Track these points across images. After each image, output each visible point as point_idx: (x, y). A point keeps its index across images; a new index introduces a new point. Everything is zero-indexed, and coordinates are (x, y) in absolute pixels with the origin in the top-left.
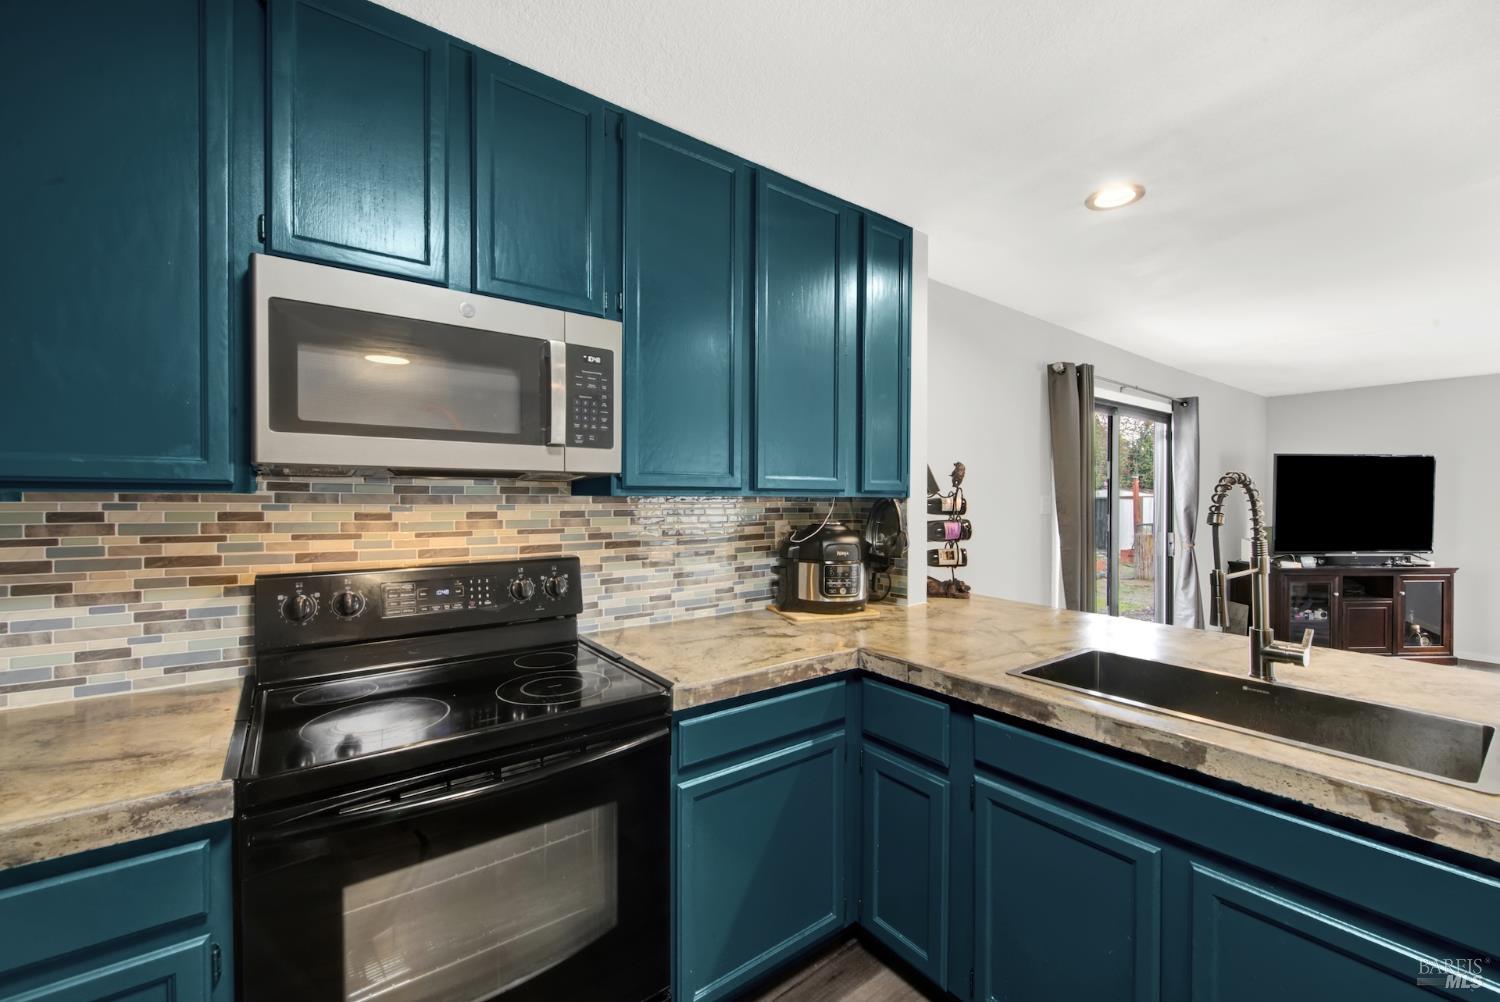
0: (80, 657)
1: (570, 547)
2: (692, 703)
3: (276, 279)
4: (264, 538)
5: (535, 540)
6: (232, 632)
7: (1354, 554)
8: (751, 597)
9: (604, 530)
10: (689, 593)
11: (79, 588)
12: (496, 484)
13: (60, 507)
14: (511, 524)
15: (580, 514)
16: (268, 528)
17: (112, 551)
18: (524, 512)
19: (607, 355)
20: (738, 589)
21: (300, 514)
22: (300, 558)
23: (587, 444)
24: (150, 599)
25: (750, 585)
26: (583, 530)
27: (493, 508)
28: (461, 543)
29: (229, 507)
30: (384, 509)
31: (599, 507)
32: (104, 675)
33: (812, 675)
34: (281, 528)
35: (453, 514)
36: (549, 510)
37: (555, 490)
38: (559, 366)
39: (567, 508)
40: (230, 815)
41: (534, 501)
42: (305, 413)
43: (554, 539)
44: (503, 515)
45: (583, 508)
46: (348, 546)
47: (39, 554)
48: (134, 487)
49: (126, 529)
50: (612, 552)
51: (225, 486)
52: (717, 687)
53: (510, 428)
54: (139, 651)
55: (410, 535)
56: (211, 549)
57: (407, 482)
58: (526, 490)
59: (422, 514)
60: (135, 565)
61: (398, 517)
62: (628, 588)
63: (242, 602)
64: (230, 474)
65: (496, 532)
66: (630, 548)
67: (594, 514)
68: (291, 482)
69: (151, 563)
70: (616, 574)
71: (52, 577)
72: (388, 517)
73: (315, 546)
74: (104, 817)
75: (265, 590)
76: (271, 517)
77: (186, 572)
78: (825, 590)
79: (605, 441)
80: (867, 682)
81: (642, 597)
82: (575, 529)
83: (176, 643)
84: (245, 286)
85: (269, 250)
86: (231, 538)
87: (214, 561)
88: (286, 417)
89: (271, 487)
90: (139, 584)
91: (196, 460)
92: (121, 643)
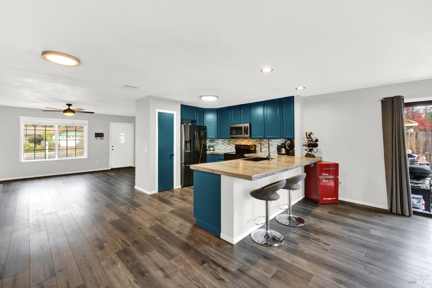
4: (237, 142)
5: (254, 143)
18: (253, 140)
19: (248, 126)
21: (239, 140)
26: (258, 142)
28: (248, 143)
30: (243, 140)
31: (259, 140)
38: (243, 128)
43: (255, 143)
44: (251, 141)
46: (241, 143)
59: (245, 140)
61: (244, 141)
65: (251, 142)
73: (240, 143)
79: (247, 134)
82: (257, 142)
85: (231, 124)
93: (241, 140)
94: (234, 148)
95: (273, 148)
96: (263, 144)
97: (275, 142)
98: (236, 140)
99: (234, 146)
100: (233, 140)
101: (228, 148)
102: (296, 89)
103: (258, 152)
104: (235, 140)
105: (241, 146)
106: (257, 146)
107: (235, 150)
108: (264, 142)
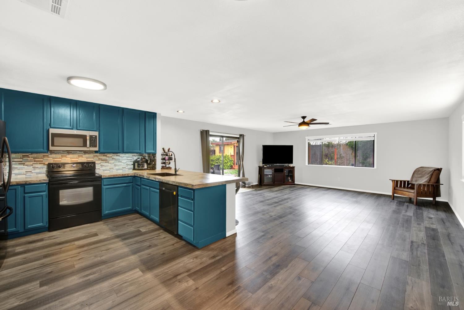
0: (26, 172)
1: (94, 160)
2: (105, 177)
3: (52, 131)
4: (49, 159)
6: (44, 169)
7: (278, 164)
8: (129, 169)
9: (101, 158)
10: (117, 167)
11: (26, 164)
12: (83, 152)
13: (24, 155)
14: (85, 157)
15: (97, 156)
16: (49, 157)
17: (30, 160)
18: (87, 155)
19: (96, 136)
20: (127, 167)
21: (54, 156)
22: (53, 161)
23: (93, 147)
24: (34, 165)
25: (129, 167)
26: (97, 158)
27: (82, 155)
28: (77, 160)
29: (44, 155)
30: (66, 155)
31: (100, 155)
32: (29, 174)
33: (125, 176)
34: (51, 157)
35: (76, 156)
36: (92, 155)
37: (92, 153)
38: (88, 138)
39: (94, 155)
40: (48, 182)
41: (89, 154)
42: (55, 145)
43: (92, 159)
44: (84, 156)
46: (60, 160)
47: (21, 160)
48: (32, 153)
49: (31, 157)
50: (102, 161)
51: (45, 152)
52: (109, 176)
53: (82, 145)
54: (33, 171)
56: (42, 160)
57: (69, 152)
58: (87, 153)
60: (32, 161)
61: (67, 156)
62: (105, 167)
63: (46, 166)
64: (46, 151)
66: (106, 161)
67: (99, 156)
68: (52, 152)
69: (34, 161)
70: (103, 164)
71: (23, 163)
72: (66, 156)
73: (55, 160)
74: (37, 180)
75: (49, 165)
76: (50, 156)
77: (39, 162)
78: (138, 167)
79: (96, 146)
80: (136, 177)
81: (108, 168)
82: (96, 158)
83: (37, 171)
84: (48, 131)
85: (51, 127)
86: (44, 159)
87: (42, 161)
88: (53, 145)
89: (49, 152)
90: (33, 164)
91: (43, 150)
92: (31, 170)
93: (60, 156)
95: (122, 164)
96: (107, 160)
97: (124, 157)
102: (178, 111)
106: (97, 163)
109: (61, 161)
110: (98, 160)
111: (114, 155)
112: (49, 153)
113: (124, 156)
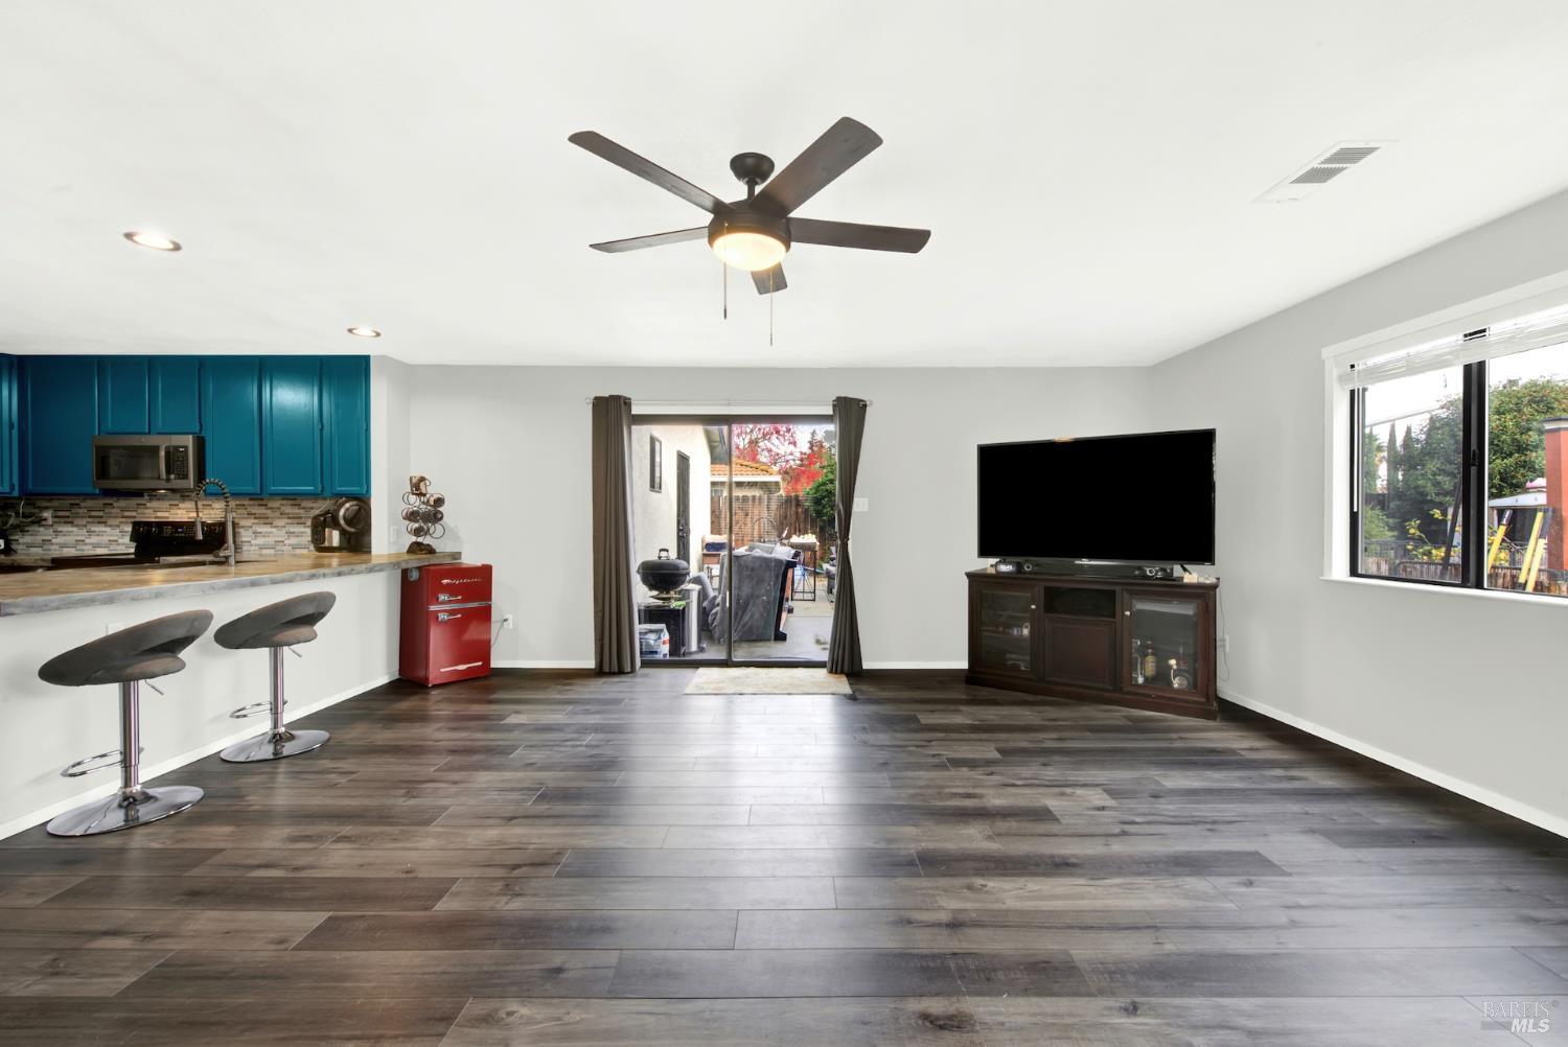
4: (146, 511)
5: (228, 515)
9: (253, 511)
10: (293, 541)
16: (147, 508)
21: (154, 503)
23: (179, 478)
26: (245, 511)
29: (139, 502)
30: (175, 503)
31: (251, 502)
34: (151, 508)
38: (162, 453)
43: (234, 515)
45: (244, 503)
46: (166, 514)
55: (184, 512)
56: (134, 514)
61: (181, 505)
62: (264, 536)
65: (212, 512)
69: (123, 517)
70: (259, 530)
72: (178, 504)
73: (159, 514)
75: (136, 525)
76: (148, 505)
81: (271, 540)
82: (243, 511)
88: (103, 476)
92: (116, 538)
93: (164, 503)
94: (127, 539)
96: (267, 518)
97: (312, 508)
98: (143, 502)
99: (129, 528)
100: (122, 503)
101: (94, 539)
103: (245, 548)
104: (134, 502)
105: (161, 531)
106: (242, 527)
107: (134, 544)
108: (271, 508)
109: (168, 518)
110: (246, 518)
111: (284, 502)
112: (146, 497)
113: (311, 505)
